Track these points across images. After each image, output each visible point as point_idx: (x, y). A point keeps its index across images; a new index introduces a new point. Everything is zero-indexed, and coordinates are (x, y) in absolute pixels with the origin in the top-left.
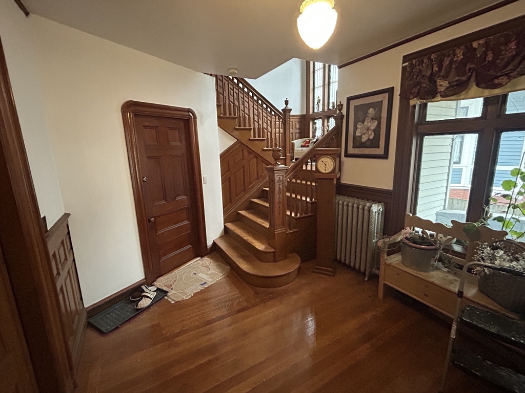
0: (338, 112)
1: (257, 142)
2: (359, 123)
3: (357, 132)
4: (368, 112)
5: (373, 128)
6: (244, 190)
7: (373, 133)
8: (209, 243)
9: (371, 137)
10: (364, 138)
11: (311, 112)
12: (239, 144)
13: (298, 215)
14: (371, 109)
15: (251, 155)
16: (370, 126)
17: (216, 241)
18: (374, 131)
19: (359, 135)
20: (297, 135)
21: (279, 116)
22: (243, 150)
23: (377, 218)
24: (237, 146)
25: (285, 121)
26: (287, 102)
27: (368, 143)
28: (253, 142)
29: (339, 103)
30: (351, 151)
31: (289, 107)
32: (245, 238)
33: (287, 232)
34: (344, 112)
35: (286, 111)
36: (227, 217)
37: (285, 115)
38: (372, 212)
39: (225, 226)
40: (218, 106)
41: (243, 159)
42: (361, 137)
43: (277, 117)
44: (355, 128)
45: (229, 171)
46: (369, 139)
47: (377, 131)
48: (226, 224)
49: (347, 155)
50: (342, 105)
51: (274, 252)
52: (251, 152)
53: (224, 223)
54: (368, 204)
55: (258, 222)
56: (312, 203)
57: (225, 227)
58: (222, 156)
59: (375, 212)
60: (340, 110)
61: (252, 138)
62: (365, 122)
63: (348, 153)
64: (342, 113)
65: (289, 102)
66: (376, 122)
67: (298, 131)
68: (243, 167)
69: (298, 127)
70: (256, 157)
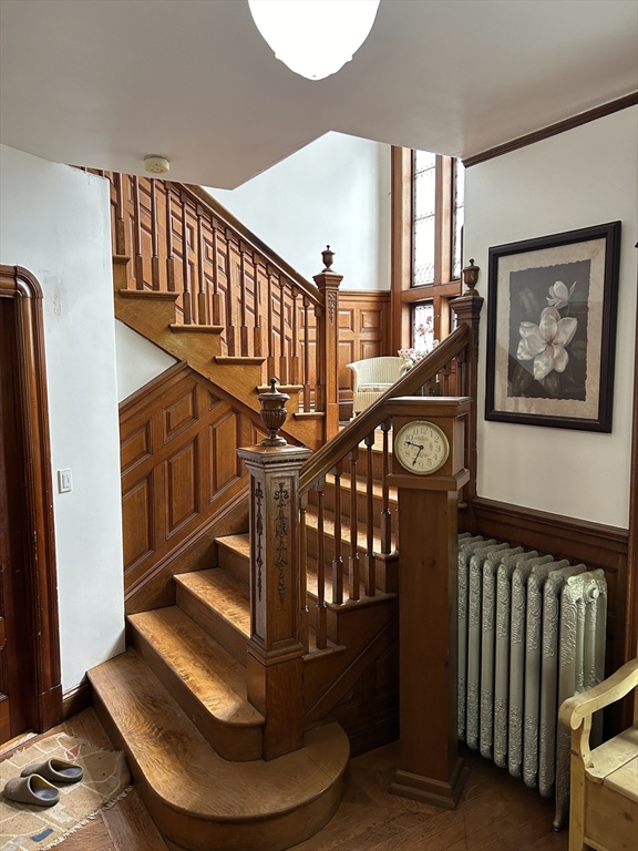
0: (465, 288)
1: (238, 369)
2: (525, 324)
3: (519, 351)
4: (551, 294)
5: (564, 338)
6: (196, 510)
7: (566, 355)
8: (69, 684)
9: (561, 367)
10: (539, 369)
11: (405, 285)
12: (183, 375)
13: (346, 598)
14: (558, 285)
15: (221, 404)
16: (558, 333)
17: (91, 676)
18: (568, 348)
19: (526, 357)
20: (367, 346)
21: (305, 295)
22: (194, 392)
23: (583, 620)
24: (178, 379)
25: (324, 310)
26: (327, 257)
27: (553, 384)
28: (227, 367)
29: (467, 264)
30: (505, 402)
31: (336, 269)
32: (178, 671)
33: (307, 657)
34: (482, 288)
35: (327, 282)
36: (138, 594)
37: (323, 292)
38: (569, 601)
39: (128, 624)
40: (119, 262)
41: (195, 416)
42: (531, 363)
43: (300, 296)
44: (515, 339)
45: (148, 452)
46: (553, 373)
47: (576, 347)
48: (131, 617)
49: (493, 416)
50: (476, 270)
51: (262, 726)
52: (218, 395)
53: (127, 614)
54: (554, 575)
55: (226, 616)
56: (390, 561)
57: (129, 628)
58: (127, 410)
59: (578, 601)
60: (472, 284)
61: (224, 356)
62: (542, 322)
63: (498, 408)
64: (476, 293)
65: (334, 257)
66: (573, 324)
67: (368, 336)
68: (196, 441)
69: (367, 325)
70: (237, 413)
